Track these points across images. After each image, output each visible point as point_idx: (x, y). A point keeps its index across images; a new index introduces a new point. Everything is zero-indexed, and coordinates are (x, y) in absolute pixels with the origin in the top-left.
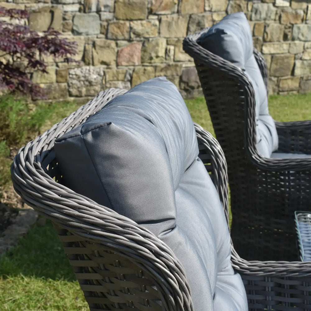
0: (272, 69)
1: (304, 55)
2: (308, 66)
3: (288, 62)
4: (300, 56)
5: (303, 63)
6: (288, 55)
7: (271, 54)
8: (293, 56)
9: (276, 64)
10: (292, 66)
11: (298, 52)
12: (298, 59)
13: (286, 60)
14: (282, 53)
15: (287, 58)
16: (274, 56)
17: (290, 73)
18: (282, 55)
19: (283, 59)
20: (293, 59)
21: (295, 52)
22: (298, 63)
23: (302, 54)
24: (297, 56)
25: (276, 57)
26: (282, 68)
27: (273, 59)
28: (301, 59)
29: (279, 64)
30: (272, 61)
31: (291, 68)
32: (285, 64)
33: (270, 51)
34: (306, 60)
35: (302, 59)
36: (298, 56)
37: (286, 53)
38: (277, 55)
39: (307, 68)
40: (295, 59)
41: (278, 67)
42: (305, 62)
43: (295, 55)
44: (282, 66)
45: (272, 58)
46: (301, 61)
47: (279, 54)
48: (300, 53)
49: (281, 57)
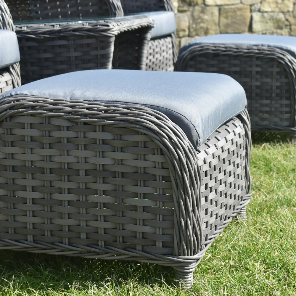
0: (221, 24)
1: (264, 7)
2: (270, 20)
3: (241, 15)
4: (257, 6)
5: (263, 16)
6: (241, 6)
7: (217, 6)
8: (249, 7)
9: (227, 18)
10: (248, 20)
11: (254, 2)
12: (255, 11)
13: (238, 13)
14: (233, 5)
15: (240, 9)
16: (222, 7)
17: (247, 29)
18: (233, 7)
19: (234, 11)
20: (249, 11)
21: (250, 3)
22: (256, 16)
23: (259, 5)
24: (253, 8)
25: (224, 9)
26: (234, 22)
27: (221, 12)
28: (259, 11)
29: (230, 18)
30: (220, 14)
31: (248, 23)
32: (238, 18)
33: (215, 2)
34: (266, 12)
35: (261, 10)
36: (255, 8)
37: (237, 4)
38: (226, 7)
39: (268, 21)
40: (251, 11)
41: (229, 21)
42: (266, 15)
43: (251, 6)
44: (234, 20)
45: (220, 10)
46: (260, 14)
47: (228, 5)
48: (257, 4)
49: (231, 8)
